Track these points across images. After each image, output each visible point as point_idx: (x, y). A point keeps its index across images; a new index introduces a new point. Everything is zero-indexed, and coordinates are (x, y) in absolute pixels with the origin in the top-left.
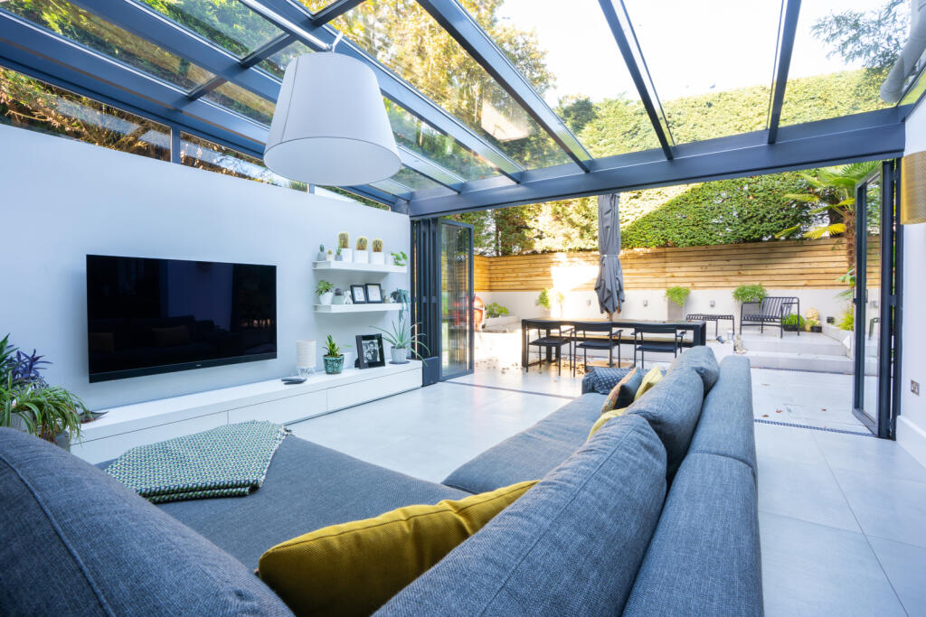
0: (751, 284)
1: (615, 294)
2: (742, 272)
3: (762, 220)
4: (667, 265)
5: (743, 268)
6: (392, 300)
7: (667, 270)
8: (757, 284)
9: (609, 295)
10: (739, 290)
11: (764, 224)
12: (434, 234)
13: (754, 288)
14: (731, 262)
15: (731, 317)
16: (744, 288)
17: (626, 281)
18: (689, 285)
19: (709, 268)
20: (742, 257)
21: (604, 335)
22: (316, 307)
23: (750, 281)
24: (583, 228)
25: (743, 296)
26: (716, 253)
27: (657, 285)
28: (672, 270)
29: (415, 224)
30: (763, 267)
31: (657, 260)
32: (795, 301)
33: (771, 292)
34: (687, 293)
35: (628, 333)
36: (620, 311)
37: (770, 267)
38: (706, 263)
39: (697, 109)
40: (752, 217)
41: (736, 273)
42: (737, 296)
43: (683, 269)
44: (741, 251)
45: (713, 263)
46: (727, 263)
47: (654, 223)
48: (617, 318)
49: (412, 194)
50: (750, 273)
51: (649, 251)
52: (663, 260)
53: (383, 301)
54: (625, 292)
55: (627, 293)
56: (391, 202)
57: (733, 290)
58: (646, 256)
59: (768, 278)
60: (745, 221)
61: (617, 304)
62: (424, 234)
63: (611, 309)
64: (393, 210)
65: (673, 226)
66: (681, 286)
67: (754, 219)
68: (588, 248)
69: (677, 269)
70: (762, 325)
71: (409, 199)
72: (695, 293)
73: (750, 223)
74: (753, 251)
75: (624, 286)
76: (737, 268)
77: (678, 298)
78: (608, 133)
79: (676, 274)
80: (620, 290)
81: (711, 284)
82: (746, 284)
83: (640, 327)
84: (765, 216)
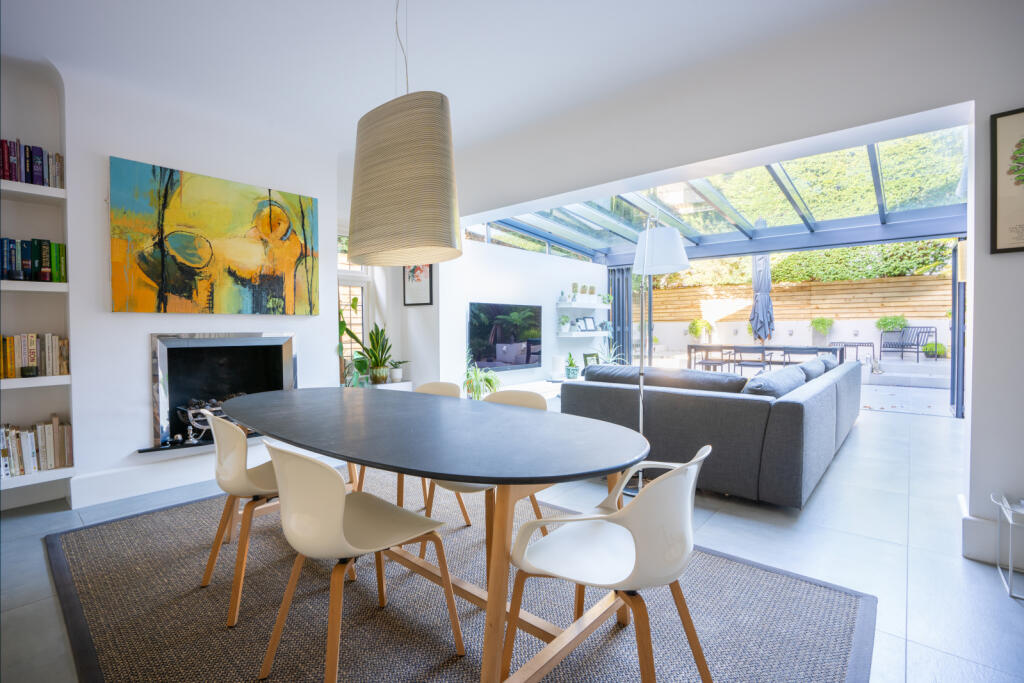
0: (893, 314)
1: (767, 325)
2: (885, 304)
3: (902, 259)
4: (812, 297)
5: (887, 300)
6: (600, 329)
7: (812, 302)
8: (899, 314)
9: (762, 325)
10: (881, 320)
11: (904, 262)
12: (627, 279)
13: (896, 318)
14: (875, 295)
15: (871, 345)
16: (886, 318)
17: (775, 313)
18: (834, 316)
19: (853, 301)
20: (885, 290)
21: (757, 357)
22: (557, 334)
23: (891, 312)
24: (732, 265)
25: (885, 325)
26: (860, 286)
27: (802, 316)
28: (816, 302)
29: (611, 272)
30: (906, 299)
31: (802, 293)
32: (933, 330)
33: (913, 322)
34: (831, 324)
35: (777, 356)
36: (770, 338)
37: (913, 299)
38: (851, 296)
39: (841, 158)
40: (892, 255)
41: (879, 305)
42: (879, 325)
43: (827, 301)
44: (885, 285)
45: (857, 296)
46: (869, 295)
47: (799, 262)
48: (767, 343)
49: (609, 249)
50: (892, 304)
51: (794, 284)
52: (809, 293)
53: (596, 329)
54: (775, 322)
55: (777, 323)
56: (591, 255)
57: (876, 320)
58: (791, 290)
59: (911, 309)
60: (886, 259)
61: (768, 332)
62: (619, 280)
63: (762, 337)
64: (594, 261)
65: (817, 263)
66: (825, 316)
67: (894, 257)
68: (737, 283)
69: (821, 302)
70: (902, 352)
71: (607, 253)
72: (838, 324)
73: (890, 261)
74: (895, 285)
75: (774, 317)
76: (880, 300)
77: (821, 327)
78: (757, 181)
79: (820, 306)
80: (771, 321)
81: (854, 315)
82: (888, 315)
83: (787, 350)
84: (904, 255)
